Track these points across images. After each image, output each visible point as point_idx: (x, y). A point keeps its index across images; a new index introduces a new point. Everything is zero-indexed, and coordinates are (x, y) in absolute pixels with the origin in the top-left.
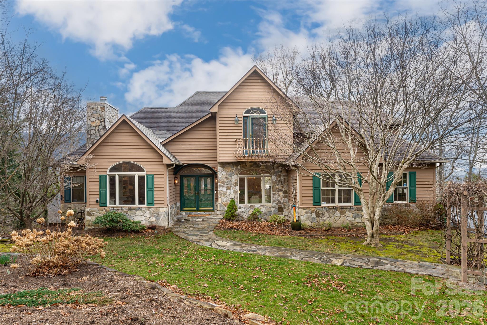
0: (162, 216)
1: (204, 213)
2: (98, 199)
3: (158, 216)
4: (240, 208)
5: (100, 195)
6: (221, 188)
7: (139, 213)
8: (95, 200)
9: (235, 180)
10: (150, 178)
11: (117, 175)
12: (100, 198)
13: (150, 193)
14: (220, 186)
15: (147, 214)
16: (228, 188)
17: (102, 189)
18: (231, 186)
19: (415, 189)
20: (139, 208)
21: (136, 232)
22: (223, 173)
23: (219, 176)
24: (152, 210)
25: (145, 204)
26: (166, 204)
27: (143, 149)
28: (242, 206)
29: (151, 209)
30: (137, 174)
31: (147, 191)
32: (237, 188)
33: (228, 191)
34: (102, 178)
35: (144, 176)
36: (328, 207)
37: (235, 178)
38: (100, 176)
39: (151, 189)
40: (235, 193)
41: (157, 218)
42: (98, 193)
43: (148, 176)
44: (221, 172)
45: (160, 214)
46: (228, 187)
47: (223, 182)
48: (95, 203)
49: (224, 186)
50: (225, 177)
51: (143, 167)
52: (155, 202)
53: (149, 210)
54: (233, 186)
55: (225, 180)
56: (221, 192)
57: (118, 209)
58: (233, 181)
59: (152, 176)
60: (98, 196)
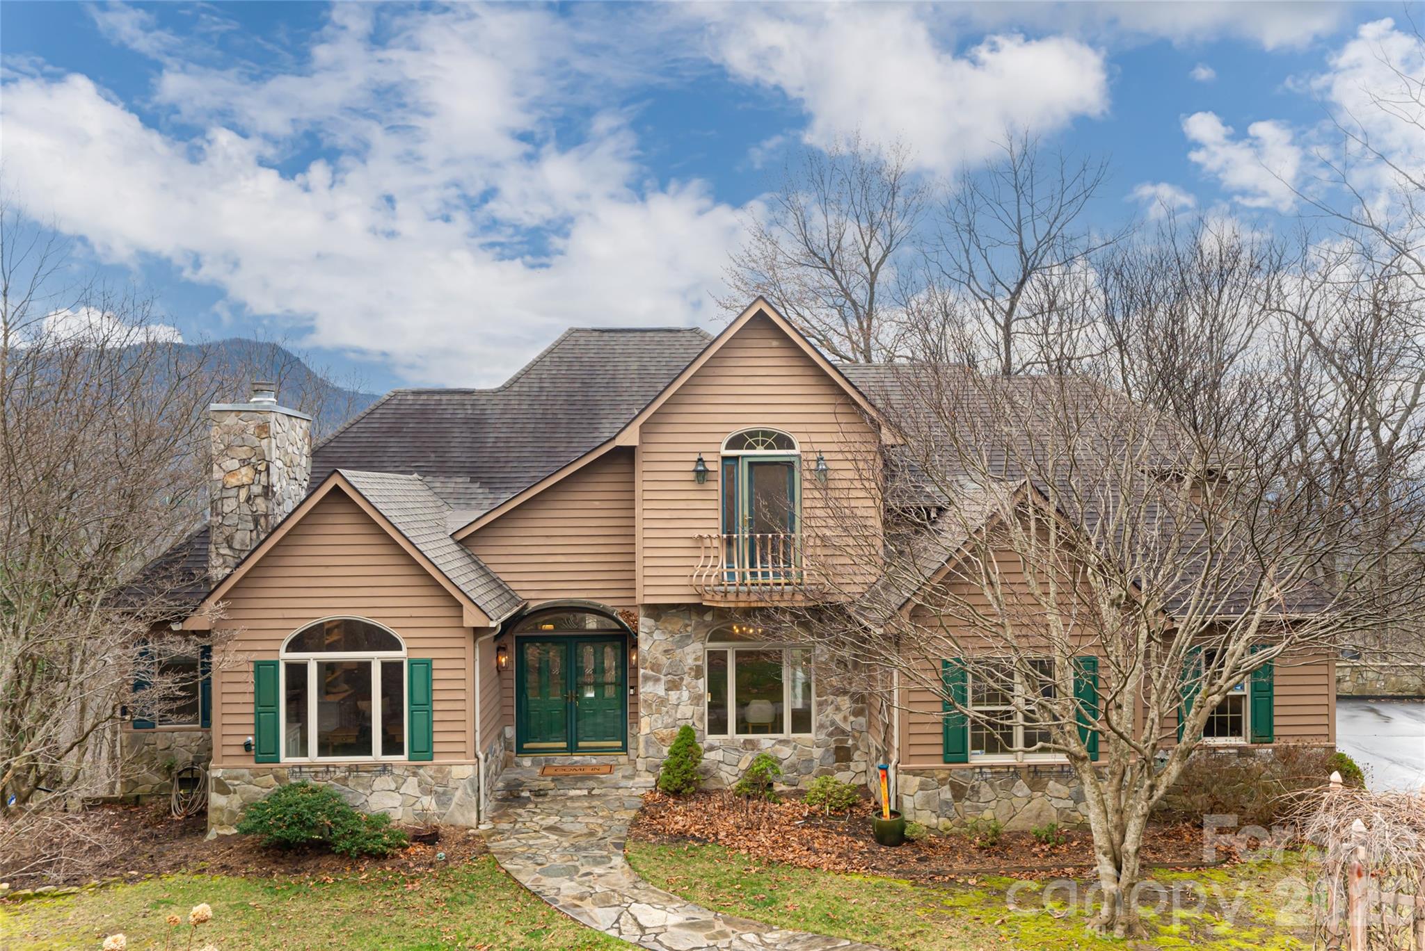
0: (458, 793)
1: (594, 761)
2: (250, 738)
3: (444, 793)
4: (711, 748)
5: (258, 725)
6: (650, 684)
7: (382, 782)
8: (242, 741)
9: (696, 659)
10: (420, 670)
11: (312, 659)
12: (257, 735)
13: (421, 717)
14: (646, 678)
15: (411, 786)
16: (674, 686)
17: (264, 704)
18: (682, 679)
19: (1271, 698)
20: (385, 769)
21: (379, 857)
22: (657, 635)
23: (644, 646)
24: (427, 772)
25: (401, 752)
26: (470, 753)
27: (394, 577)
28: (717, 744)
29: (421, 771)
30: (376, 658)
31: (411, 712)
32: (702, 684)
33: (673, 695)
34: (264, 671)
35: (402, 663)
36: (991, 767)
37: (695, 652)
38: (258, 665)
39: (425, 706)
40: (696, 699)
41: (443, 798)
42: (251, 720)
43: (412, 663)
44: (651, 634)
45: (451, 785)
46: (673, 682)
47: (656, 667)
48: (242, 751)
49: (657, 680)
50: (661, 649)
51: (397, 634)
52: (436, 748)
53: (415, 774)
54: (687, 679)
55: (664, 660)
56: (649, 697)
57: (315, 771)
58: (690, 661)
59: (428, 664)
60: (251, 730)
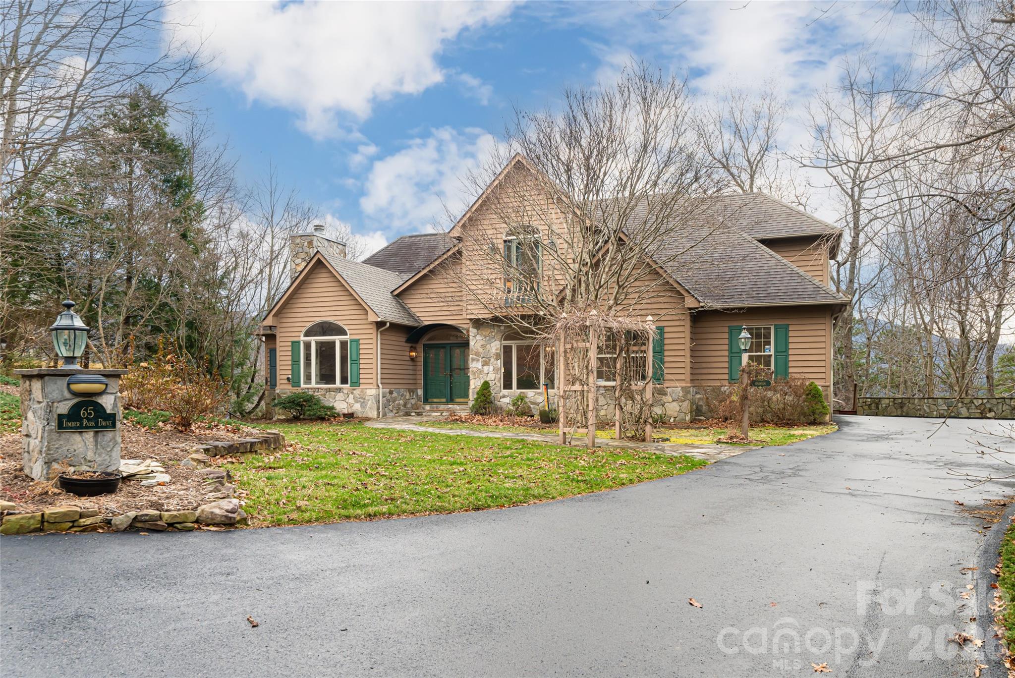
0: (370, 402)
1: (458, 408)
2: (290, 376)
3: (363, 402)
4: (504, 397)
5: (293, 370)
6: (475, 362)
7: (340, 396)
8: (286, 377)
9: (496, 350)
10: (354, 344)
11: (313, 340)
12: (292, 374)
13: (354, 366)
14: (473, 360)
15: (351, 399)
16: (486, 363)
17: (295, 361)
18: (490, 360)
19: (787, 356)
20: (339, 390)
21: (323, 419)
22: (478, 337)
23: (472, 343)
24: (357, 392)
25: (347, 383)
26: (375, 384)
27: (345, 301)
28: (507, 394)
29: (355, 392)
30: (337, 339)
31: (351, 364)
32: (499, 363)
33: (486, 368)
34: (295, 345)
35: (347, 342)
37: (496, 346)
38: (293, 342)
39: (356, 362)
40: (496, 370)
41: (363, 405)
42: (290, 368)
43: (352, 341)
44: (475, 336)
45: (367, 398)
46: (486, 361)
47: (477, 354)
48: (286, 381)
49: (478, 360)
50: (480, 344)
51: (346, 328)
52: (361, 381)
53: (352, 393)
54: (492, 360)
55: (481, 350)
56: (475, 370)
57: (315, 390)
58: (493, 351)
59: (357, 341)
60: (290, 372)
